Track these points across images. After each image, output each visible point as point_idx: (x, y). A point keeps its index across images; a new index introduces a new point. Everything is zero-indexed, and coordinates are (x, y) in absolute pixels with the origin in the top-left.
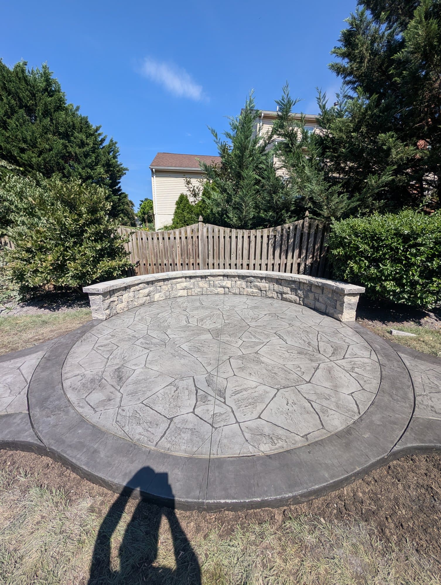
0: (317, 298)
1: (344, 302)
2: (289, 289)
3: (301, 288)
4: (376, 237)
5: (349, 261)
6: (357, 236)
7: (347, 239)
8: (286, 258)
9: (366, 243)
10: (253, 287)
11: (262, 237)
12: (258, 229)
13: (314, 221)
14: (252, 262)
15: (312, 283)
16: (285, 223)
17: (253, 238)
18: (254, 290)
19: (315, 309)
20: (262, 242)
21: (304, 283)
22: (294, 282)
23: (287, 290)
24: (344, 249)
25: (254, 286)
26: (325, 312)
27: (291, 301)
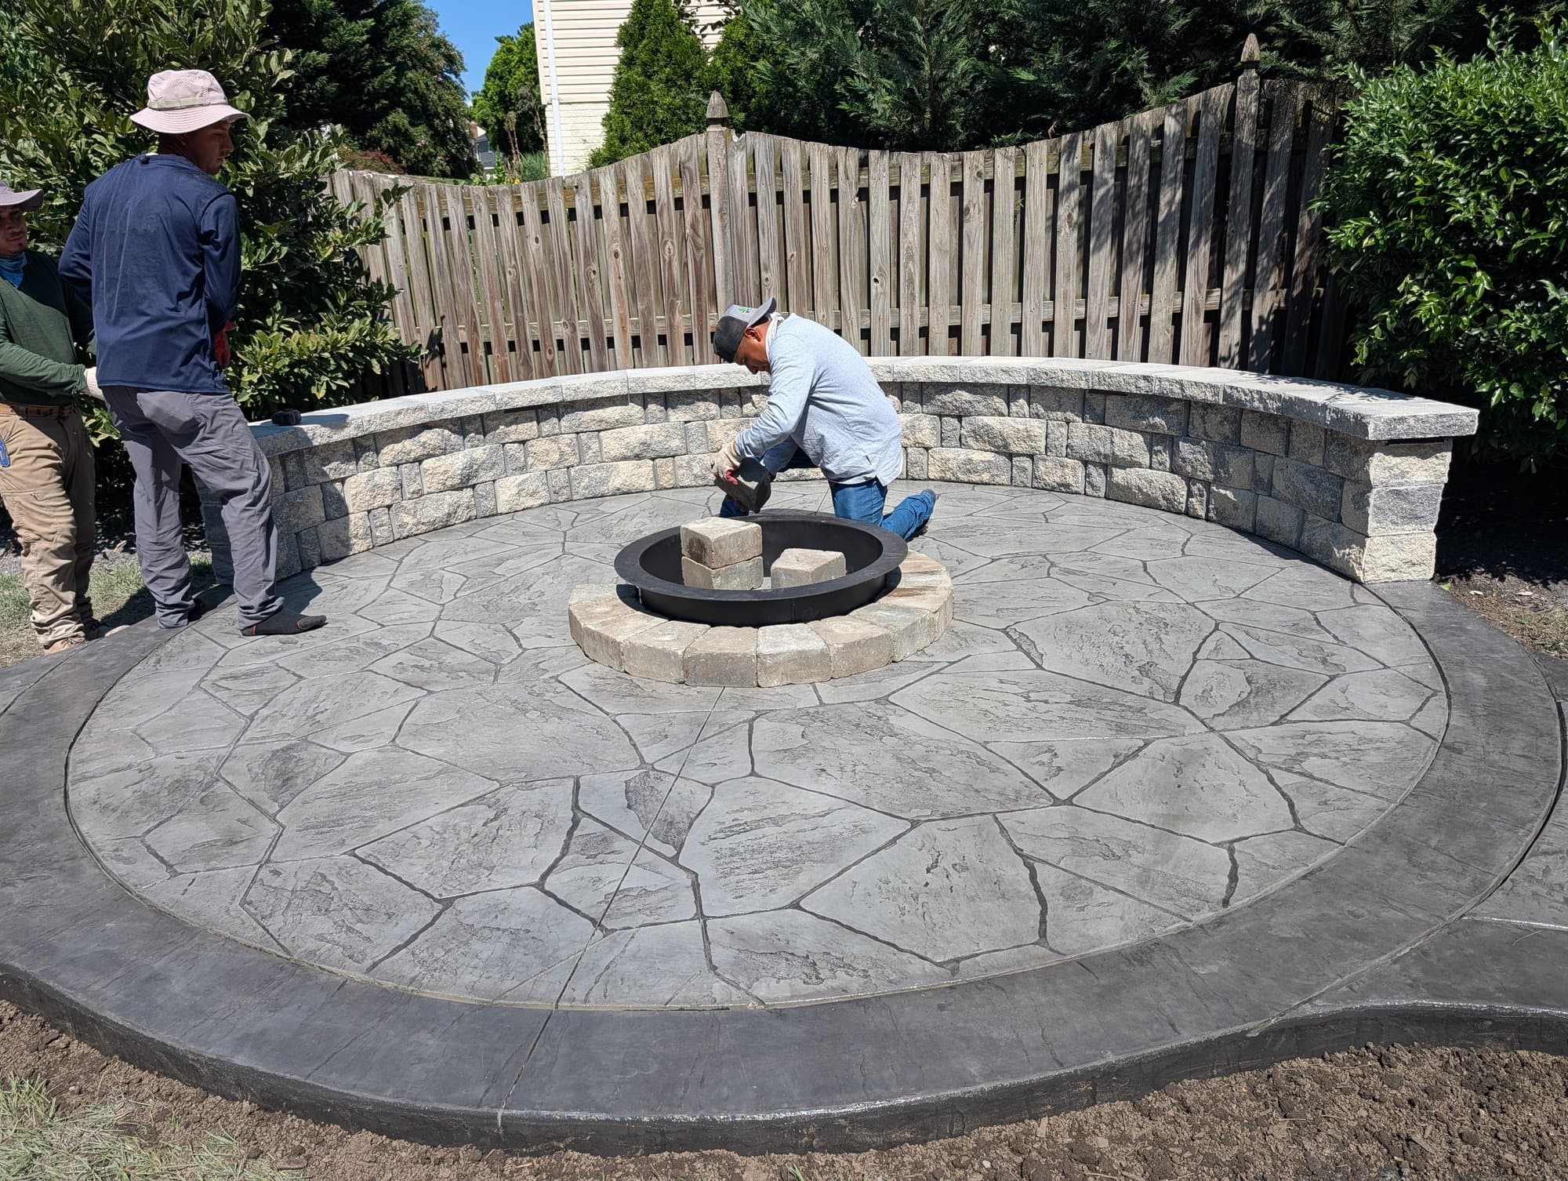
0: (1265, 476)
1: (1369, 487)
2: (1138, 439)
3: (1193, 434)
4: (1533, 144)
5: (1408, 279)
6: (1445, 148)
7: (1397, 164)
8: (1148, 288)
9: (1485, 182)
10: (971, 441)
11: (1021, 184)
12: (1002, 145)
13: (1288, 90)
14: (975, 315)
15: (1239, 401)
16: (1139, 106)
17: (974, 192)
18: (978, 456)
19: (1257, 534)
20: (1021, 214)
21: (1207, 406)
22: (1159, 402)
23: (1128, 442)
24: (1386, 219)
25: (976, 434)
26: (1298, 542)
27: (1150, 503)
